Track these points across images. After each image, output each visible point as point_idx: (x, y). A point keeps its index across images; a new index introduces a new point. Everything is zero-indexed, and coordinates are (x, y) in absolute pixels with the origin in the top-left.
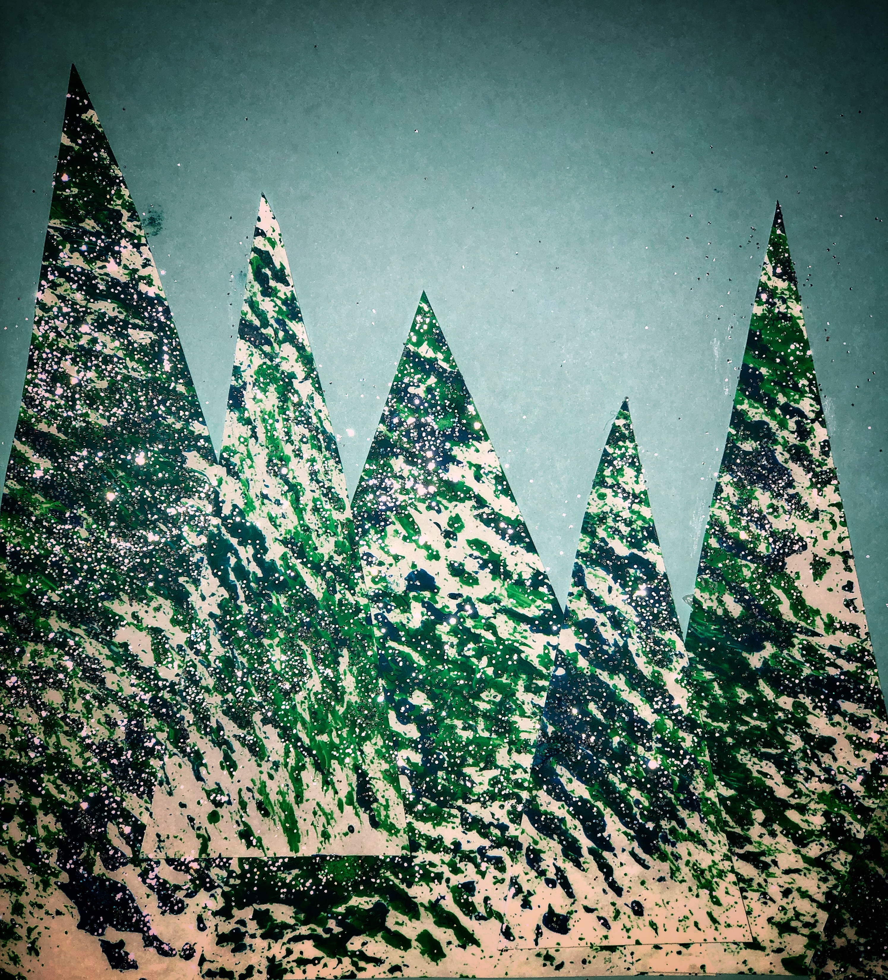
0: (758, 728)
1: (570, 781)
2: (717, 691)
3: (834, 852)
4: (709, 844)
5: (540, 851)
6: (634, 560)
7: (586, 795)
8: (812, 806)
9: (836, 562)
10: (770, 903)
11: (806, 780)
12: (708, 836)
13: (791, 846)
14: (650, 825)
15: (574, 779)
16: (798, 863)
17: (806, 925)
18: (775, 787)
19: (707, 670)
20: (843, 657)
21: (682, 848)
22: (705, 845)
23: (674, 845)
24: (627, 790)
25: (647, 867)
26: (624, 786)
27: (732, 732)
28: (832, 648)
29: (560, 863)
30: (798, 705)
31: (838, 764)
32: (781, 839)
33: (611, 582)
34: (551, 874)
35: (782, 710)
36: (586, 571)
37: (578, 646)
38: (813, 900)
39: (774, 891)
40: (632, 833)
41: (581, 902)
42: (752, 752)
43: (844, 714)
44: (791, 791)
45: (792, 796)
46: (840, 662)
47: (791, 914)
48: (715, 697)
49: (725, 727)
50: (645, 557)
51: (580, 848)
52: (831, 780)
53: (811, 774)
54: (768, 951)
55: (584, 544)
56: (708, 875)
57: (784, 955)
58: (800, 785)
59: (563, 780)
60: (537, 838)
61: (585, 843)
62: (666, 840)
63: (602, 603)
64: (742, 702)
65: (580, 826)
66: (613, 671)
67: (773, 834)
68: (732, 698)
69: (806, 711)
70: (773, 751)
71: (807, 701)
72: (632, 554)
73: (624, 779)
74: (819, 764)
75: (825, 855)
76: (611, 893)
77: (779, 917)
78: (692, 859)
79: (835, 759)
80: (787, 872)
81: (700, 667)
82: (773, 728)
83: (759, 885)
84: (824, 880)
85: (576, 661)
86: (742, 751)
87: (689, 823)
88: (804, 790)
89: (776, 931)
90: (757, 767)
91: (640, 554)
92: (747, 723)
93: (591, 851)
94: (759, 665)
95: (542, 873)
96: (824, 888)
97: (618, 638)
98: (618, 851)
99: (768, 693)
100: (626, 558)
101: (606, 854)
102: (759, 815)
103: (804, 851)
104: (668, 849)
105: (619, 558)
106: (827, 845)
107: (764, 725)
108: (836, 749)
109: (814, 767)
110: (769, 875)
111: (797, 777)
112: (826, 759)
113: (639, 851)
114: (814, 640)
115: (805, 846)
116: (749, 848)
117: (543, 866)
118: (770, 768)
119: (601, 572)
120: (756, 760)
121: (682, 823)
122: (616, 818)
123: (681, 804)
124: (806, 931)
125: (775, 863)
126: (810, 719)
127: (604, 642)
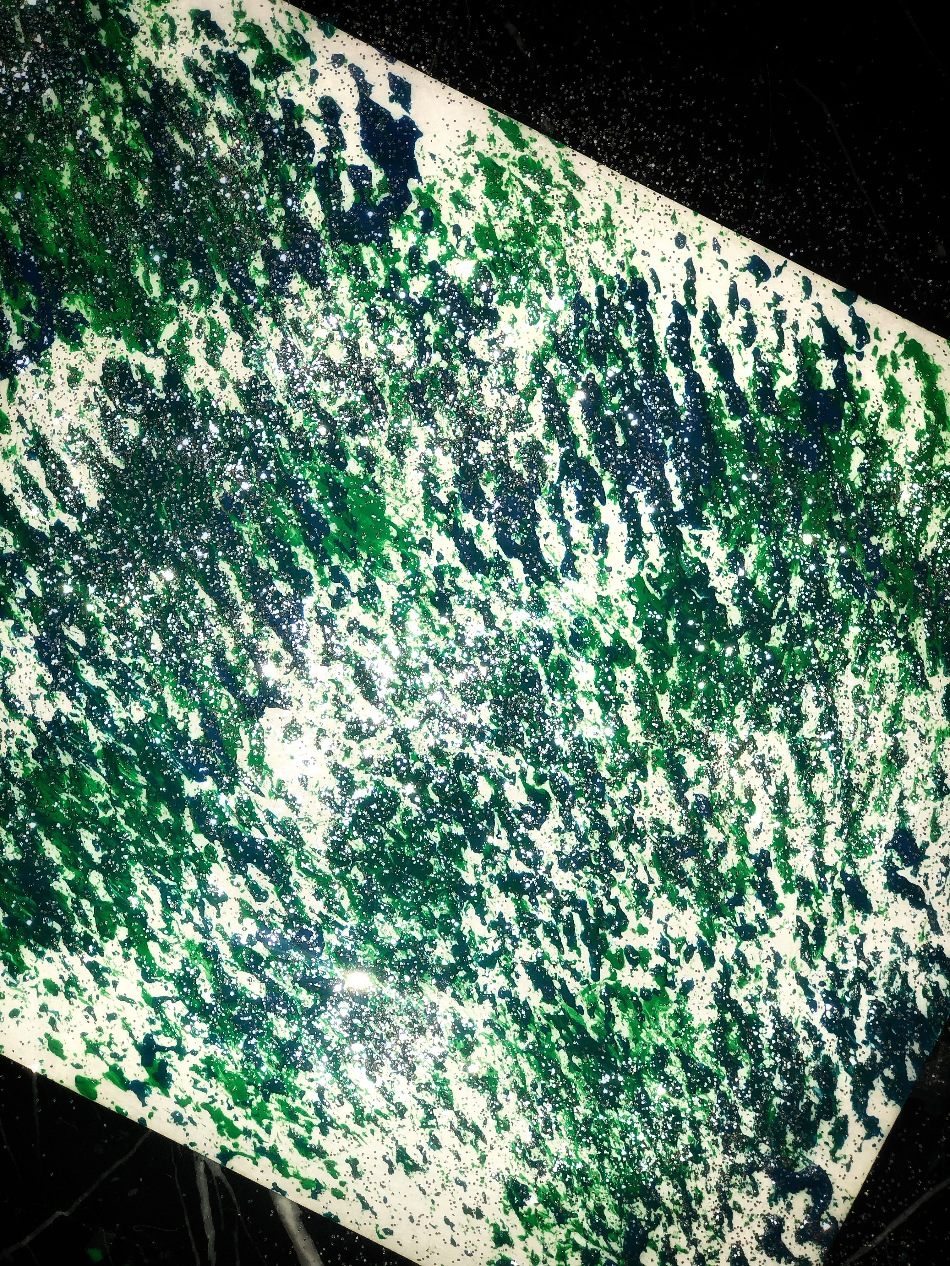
0: (163, 851)
1: (677, 386)
2: (143, 798)
3: (174, 1000)
4: (586, 260)
5: (739, 337)
6: (511, 549)
7: (670, 365)
8: (176, 948)
9: (310, 734)
10: (91, 1018)
11: (183, 922)
12: (583, 268)
13: (138, 976)
14: (629, 306)
15: (672, 385)
16: (136, 994)
17: (114, 1055)
18: (150, 915)
19: (143, 774)
20: (274, 826)
21: (611, 270)
22: (590, 261)
23: (618, 276)
24: (631, 350)
25: (652, 271)
26: (632, 355)
27: (137, 843)
28: (268, 812)
29: (729, 317)
30: (209, 850)
31: (219, 921)
32: (132, 964)
33: (542, 542)
34: (741, 311)
35: (194, 846)
36: (559, 564)
37: (603, 502)
38: (131, 1035)
39: (100, 1010)
40: (648, 308)
41: (726, 274)
42: (147, 871)
43: (248, 879)
44: (164, 925)
45: (162, 930)
46: (268, 828)
47: (105, 1039)
48: (138, 804)
49: (134, 835)
50: (499, 548)
51: (703, 320)
52: (204, 932)
53: (189, 918)
54: (68, 1062)
55: (547, 589)
56: (603, 233)
57: (81, 1073)
58: (174, 923)
59: (682, 390)
60: (736, 350)
61: (696, 322)
62: (622, 283)
63: (560, 528)
64: (161, 820)
65: (692, 340)
66: (585, 462)
67: (126, 957)
68: (153, 812)
69: (214, 859)
70: (167, 881)
71: (220, 851)
72: (509, 556)
73: (627, 362)
74: (202, 913)
75: (164, 999)
76: (697, 265)
77: (93, 1036)
78: (608, 254)
79: (218, 915)
80: (122, 998)
81: (137, 768)
82: (176, 860)
83: (90, 999)
84: (152, 1022)
85: (613, 491)
86: (138, 866)
87: (593, 290)
88: (176, 930)
89: (84, 1047)
90: (144, 888)
91: (502, 553)
92: (155, 842)
93: (694, 311)
94: (192, 795)
95: (749, 317)
96: (149, 1029)
97: (563, 489)
98: (670, 299)
99: (189, 824)
100: (517, 557)
101: (683, 302)
102: (122, 933)
103: (147, 985)
104: (625, 276)
105: (523, 561)
106: (172, 989)
107: (171, 852)
108: (224, 907)
109: (195, 913)
110: (103, 992)
111: (175, 915)
112: (210, 911)
113: (651, 287)
114: (255, 797)
115: (151, 981)
116: (98, 958)
117: (745, 323)
118: (155, 893)
119: (547, 556)
120: (146, 880)
121: (600, 292)
122: (656, 329)
123: (590, 310)
124: (112, 1061)
125: (115, 984)
126: (214, 867)
127: (578, 493)
